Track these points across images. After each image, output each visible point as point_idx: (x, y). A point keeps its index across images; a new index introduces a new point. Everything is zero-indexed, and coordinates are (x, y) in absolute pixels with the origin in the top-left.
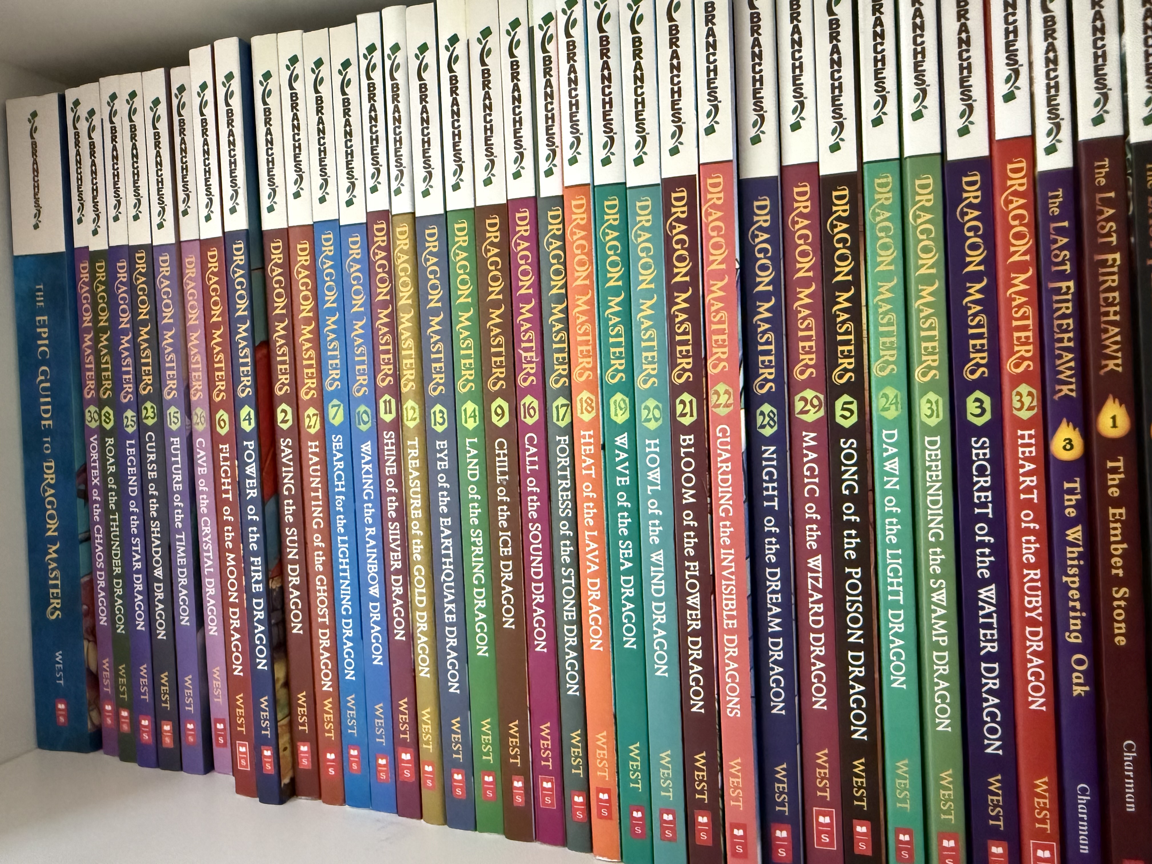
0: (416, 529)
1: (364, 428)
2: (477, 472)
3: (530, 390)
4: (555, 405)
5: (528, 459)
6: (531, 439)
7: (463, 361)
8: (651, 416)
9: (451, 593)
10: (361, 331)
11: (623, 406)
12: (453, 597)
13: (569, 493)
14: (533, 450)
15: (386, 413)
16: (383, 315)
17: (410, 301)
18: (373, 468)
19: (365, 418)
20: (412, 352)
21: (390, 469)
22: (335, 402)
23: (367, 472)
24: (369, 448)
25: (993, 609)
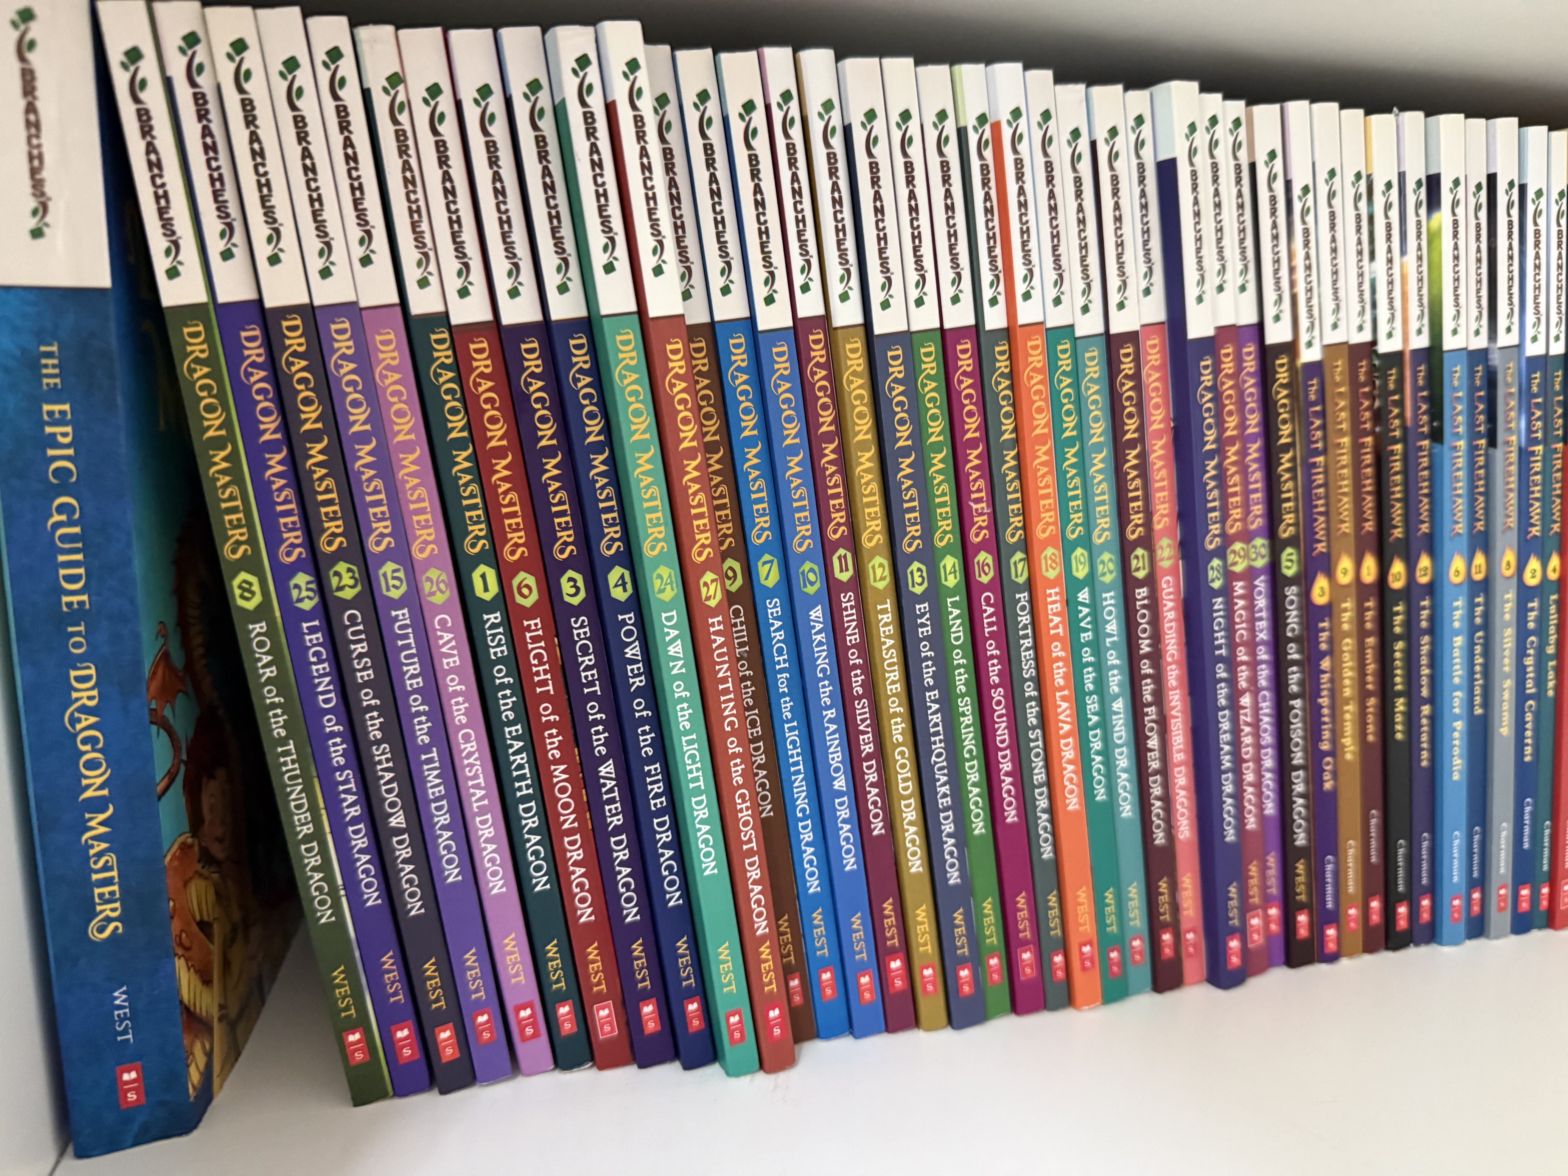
0: (895, 706)
1: (811, 590)
2: (961, 634)
3: (983, 546)
4: (1012, 561)
5: (986, 621)
6: (988, 599)
7: (939, 511)
8: (1106, 570)
9: (944, 775)
10: (798, 469)
11: (1082, 559)
12: (946, 778)
13: (1031, 652)
14: (990, 610)
15: (841, 571)
16: (829, 450)
17: (869, 436)
18: (826, 637)
19: (812, 577)
20: (876, 498)
21: (852, 637)
22: (767, 557)
23: (820, 644)
24: (819, 613)
25: (614, 783)
